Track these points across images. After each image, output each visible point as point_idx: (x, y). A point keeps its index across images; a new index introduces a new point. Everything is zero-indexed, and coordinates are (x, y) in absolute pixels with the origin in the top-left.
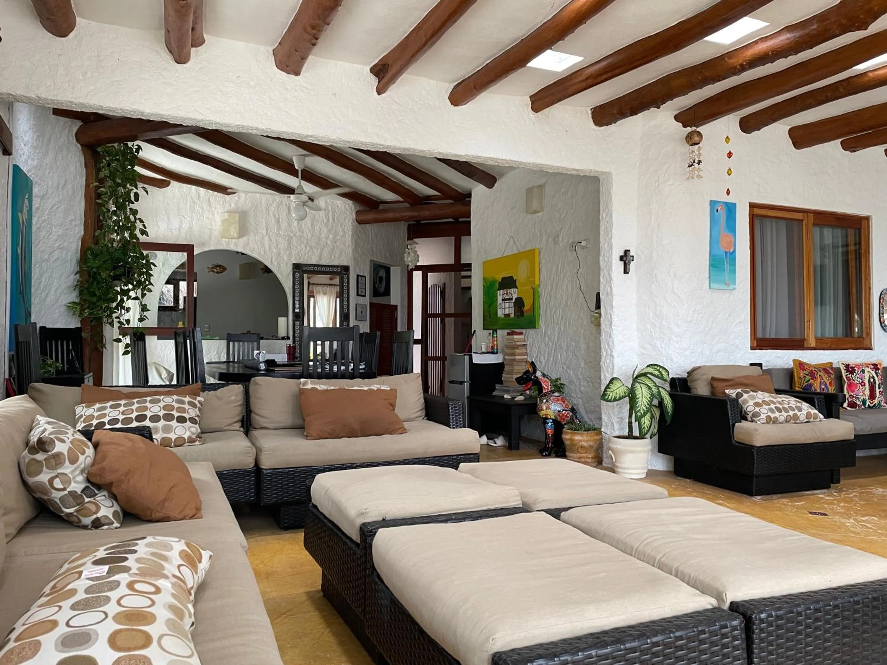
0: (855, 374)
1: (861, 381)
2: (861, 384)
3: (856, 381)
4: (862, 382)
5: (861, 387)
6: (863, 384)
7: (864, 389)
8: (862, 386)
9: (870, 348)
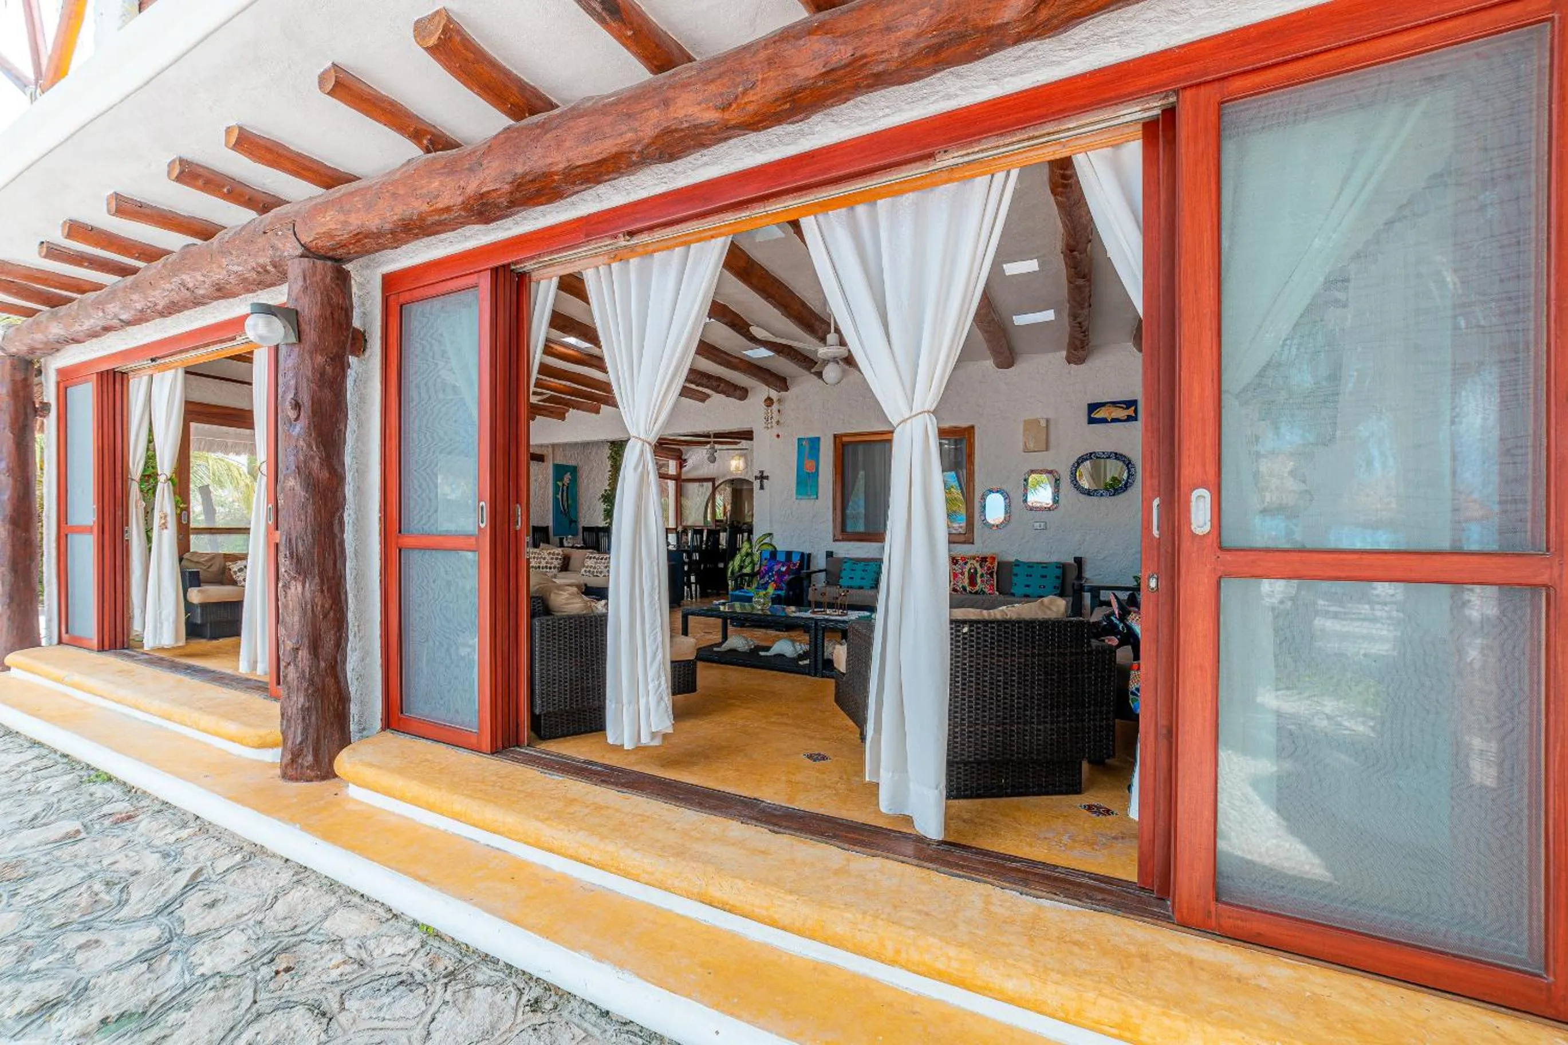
0: (957, 565)
1: (961, 571)
2: (960, 573)
3: (957, 571)
5: (961, 576)
9: (973, 543)
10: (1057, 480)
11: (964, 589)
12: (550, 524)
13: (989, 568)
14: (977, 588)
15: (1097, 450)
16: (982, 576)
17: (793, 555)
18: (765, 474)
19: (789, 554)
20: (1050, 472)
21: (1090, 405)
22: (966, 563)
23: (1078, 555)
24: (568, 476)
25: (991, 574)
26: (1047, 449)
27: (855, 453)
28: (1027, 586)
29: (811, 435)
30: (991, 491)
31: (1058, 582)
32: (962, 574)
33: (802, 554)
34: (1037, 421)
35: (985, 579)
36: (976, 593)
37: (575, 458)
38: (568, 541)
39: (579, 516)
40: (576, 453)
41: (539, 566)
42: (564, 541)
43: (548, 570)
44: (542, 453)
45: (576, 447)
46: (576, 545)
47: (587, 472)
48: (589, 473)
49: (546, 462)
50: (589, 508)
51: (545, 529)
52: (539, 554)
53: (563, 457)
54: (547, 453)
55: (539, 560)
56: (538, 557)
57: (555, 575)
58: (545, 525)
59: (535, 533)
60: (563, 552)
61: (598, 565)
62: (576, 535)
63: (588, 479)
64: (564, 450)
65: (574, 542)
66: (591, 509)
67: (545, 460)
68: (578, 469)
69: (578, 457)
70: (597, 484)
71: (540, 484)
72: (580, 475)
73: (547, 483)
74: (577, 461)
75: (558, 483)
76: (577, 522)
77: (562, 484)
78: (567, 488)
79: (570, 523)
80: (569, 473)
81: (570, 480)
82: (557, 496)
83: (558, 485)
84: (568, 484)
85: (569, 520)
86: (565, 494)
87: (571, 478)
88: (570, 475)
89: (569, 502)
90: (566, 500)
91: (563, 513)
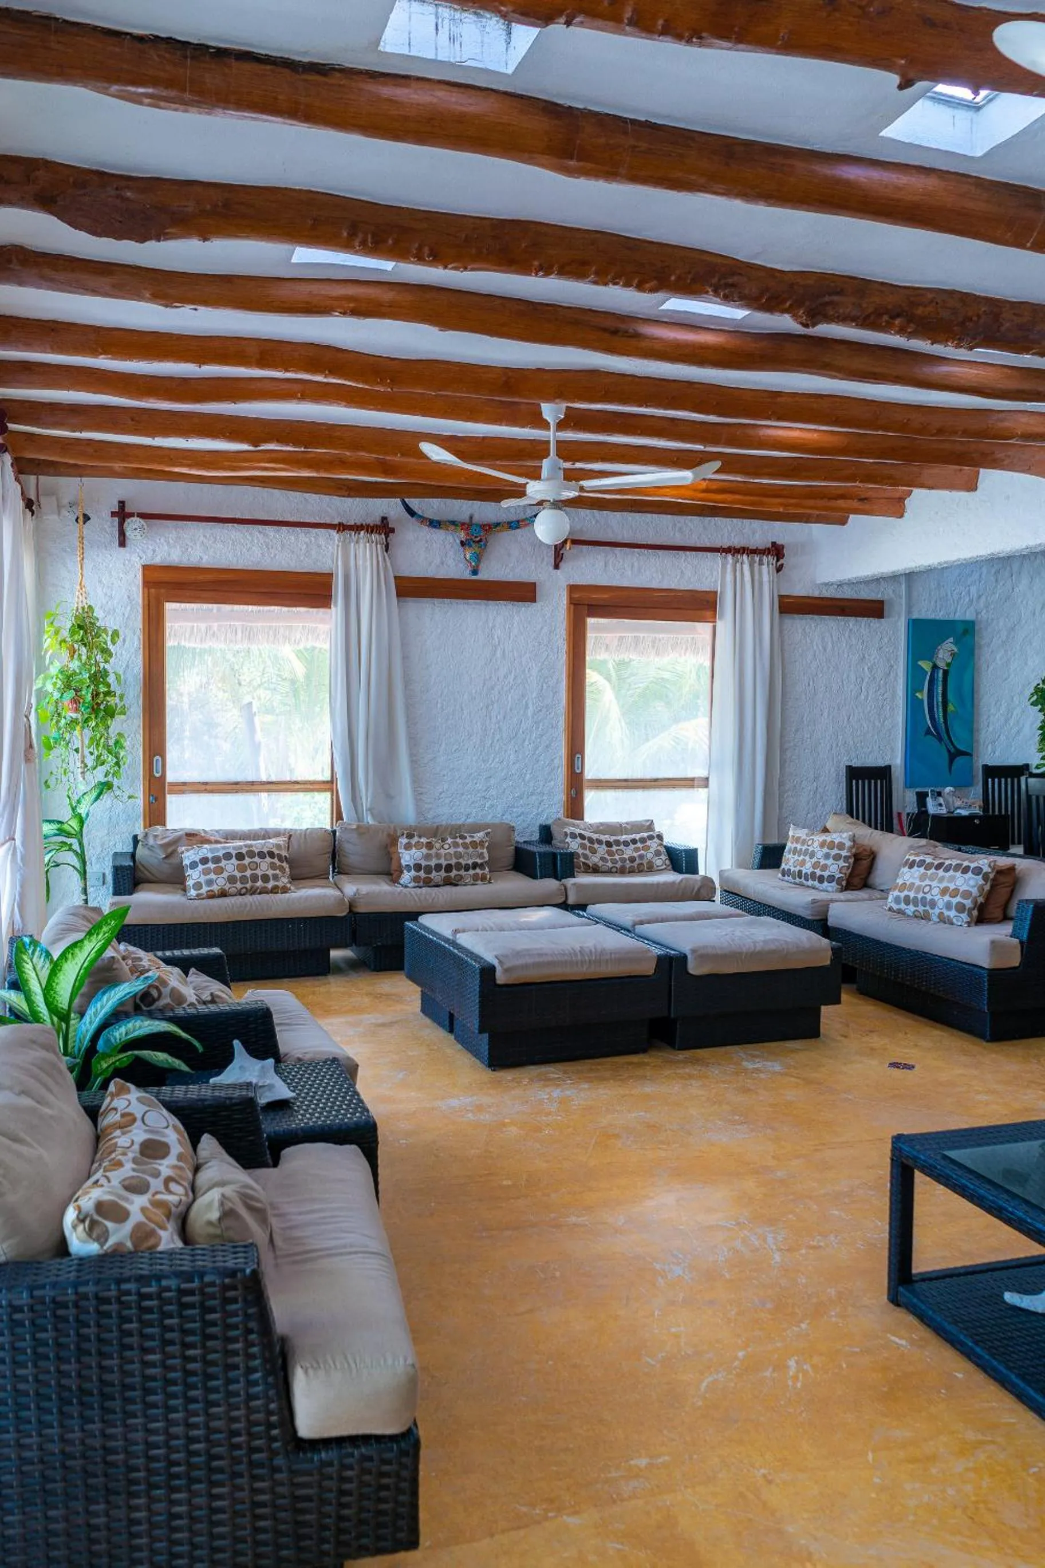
12: (895, 757)
24: (945, 653)
37: (971, 601)
38: (941, 800)
39: (978, 741)
40: (973, 590)
41: (800, 872)
42: (929, 801)
43: (816, 883)
44: (879, 597)
45: (976, 576)
46: (958, 811)
47: (1004, 635)
48: (1008, 637)
49: (889, 617)
50: (1007, 721)
51: (883, 773)
52: (804, 842)
53: (936, 602)
54: (892, 595)
55: (802, 857)
56: (801, 849)
57: (832, 901)
58: (881, 763)
59: (854, 782)
60: (854, 841)
61: (927, 882)
62: (966, 786)
63: (1006, 651)
64: (939, 584)
65: (958, 803)
66: (1012, 722)
67: (886, 613)
68: (977, 628)
69: (979, 597)
70: (1030, 663)
71: (870, 669)
72: (983, 642)
73: (892, 666)
74: (976, 610)
75: (920, 663)
76: (970, 755)
77: (931, 664)
78: (946, 673)
79: (953, 750)
80: (951, 640)
81: (953, 655)
82: (917, 694)
83: (920, 666)
84: (948, 665)
85: (949, 751)
86: (940, 689)
87: (956, 650)
88: (955, 643)
89: (951, 708)
90: (940, 704)
91: (933, 734)
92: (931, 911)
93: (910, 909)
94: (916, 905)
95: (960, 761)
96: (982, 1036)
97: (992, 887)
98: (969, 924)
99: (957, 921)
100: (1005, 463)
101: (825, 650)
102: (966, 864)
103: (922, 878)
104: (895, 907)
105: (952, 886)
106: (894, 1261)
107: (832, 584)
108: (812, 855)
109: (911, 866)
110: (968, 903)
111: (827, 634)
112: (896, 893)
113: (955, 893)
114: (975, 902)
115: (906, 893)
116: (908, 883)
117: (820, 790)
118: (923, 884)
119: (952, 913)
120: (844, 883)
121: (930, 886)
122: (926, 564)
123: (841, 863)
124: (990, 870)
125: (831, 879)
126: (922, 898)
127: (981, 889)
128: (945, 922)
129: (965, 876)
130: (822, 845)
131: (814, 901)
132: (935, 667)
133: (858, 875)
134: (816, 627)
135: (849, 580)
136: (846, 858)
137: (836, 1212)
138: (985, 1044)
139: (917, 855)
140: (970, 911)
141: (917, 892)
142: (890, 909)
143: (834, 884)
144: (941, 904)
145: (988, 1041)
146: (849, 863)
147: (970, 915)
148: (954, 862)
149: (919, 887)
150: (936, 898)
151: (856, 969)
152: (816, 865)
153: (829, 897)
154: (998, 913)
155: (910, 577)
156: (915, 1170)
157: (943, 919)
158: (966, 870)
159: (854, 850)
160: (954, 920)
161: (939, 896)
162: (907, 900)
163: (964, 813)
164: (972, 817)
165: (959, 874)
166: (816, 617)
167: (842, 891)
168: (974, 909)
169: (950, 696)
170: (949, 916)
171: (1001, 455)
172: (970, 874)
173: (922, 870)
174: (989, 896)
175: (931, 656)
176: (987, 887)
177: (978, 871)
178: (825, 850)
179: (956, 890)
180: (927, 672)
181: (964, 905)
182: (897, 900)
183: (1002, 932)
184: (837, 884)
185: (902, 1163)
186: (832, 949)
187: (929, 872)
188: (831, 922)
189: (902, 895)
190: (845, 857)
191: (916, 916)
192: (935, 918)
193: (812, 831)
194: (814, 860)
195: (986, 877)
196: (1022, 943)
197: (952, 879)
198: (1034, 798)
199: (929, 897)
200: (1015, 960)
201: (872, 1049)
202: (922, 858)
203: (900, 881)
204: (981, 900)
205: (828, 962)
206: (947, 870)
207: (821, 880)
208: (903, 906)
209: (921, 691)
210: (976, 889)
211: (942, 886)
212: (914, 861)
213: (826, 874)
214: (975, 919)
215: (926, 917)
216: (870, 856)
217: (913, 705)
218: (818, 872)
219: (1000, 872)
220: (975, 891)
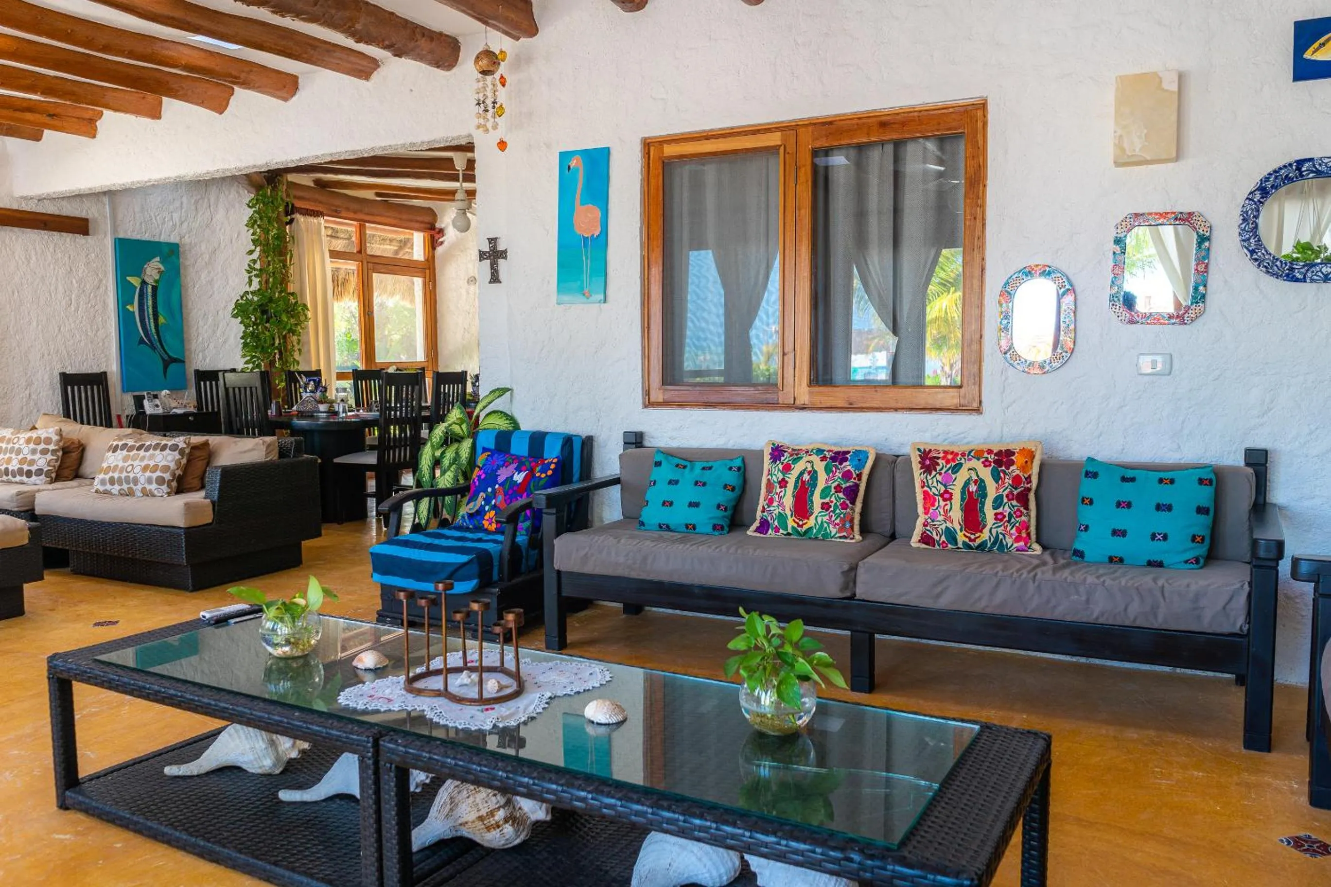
0: (934, 473)
1: (943, 489)
2: (942, 495)
3: (933, 489)
4: (946, 492)
5: (942, 503)
6: (946, 496)
7: (948, 507)
8: (945, 500)
9: (978, 411)
10: (1202, 239)
11: (951, 535)
12: (112, 367)
13: (1017, 480)
14: (985, 535)
15: (1316, 154)
16: (998, 502)
17: (548, 441)
18: (501, 247)
19: (538, 439)
20: (1184, 219)
21: (1300, 26)
22: (957, 468)
23: (1259, 443)
24: (153, 270)
25: (1023, 499)
26: (1177, 158)
27: (697, 185)
28: (1118, 533)
29: (590, 145)
30: (1028, 273)
31: (1201, 525)
32: (947, 496)
33: (568, 440)
34: (1151, 80)
35: (1007, 510)
36: (982, 547)
37: (175, 225)
38: (157, 402)
39: (189, 350)
40: (176, 216)
41: (7, 469)
42: (146, 403)
43: (24, 478)
44: (83, 215)
45: (177, 204)
46: (174, 410)
47: (206, 257)
48: (210, 258)
49: (94, 235)
50: (214, 332)
51: (99, 380)
52: (9, 441)
53: (141, 224)
54: (96, 215)
55: (8, 455)
56: (6, 448)
57: (39, 491)
58: (96, 370)
59: (69, 388)
60: (61, 435)
61: (130, 462)
62: (181, 389)
63: (209, 272)
64: (143, 208)
65: (174, 404)
66: (218, 333)
67: (90, 231)
68: (181, 250)
69: (182, 224)
70: (230, 282)
71: (79, 282)
72: (188, 263)
73: (101, 281)
74: (180, 234)
75: (128, 278)
76: (183, 362)
77: (140, 280)
78: (155, 289)
79: (166, 358)
80: (158, 259)
81: (160, 272)
82: (128, 307)
83: (129, 282)
84: (156, 281)
85: (163, 359)
86: (150, 303)
87: (163, 268)
88: (161, 262)
89: (161, 320)
90: (151, 317)
91: (146, 343)
92: (134, 488)
93: (115, 489)
94: (120, 484)
95: (173, 367)
96: (184, 588)
97: (188, 461)
98: (169, 494)
99: (159, 492)
100: (181, 93)
101: (29, 262)
102: (164, 442)
103: (125, 459)
104: (101, 488)
105: (152, 463)
106: (59, 770)
107: (31, 198)
108: (19, 451)
109: (115, 451)
110: (167, 476)
111: (31, 247)
112: (102, 476)
113: (155, 469)
114: (173, 475)
115: (111, 474)
116: (112, 465)
117: (33, 397)
118: (126, 464)
119: (153, 487)
120: (53, 475)
121: (132, 465)
122: (121, 182)
123: (49, 457)
124: (185, 446)
125: (39, 472)
126: (126, 477)
127: (178, 463)
128: (148, 496)
129: (164, 453)
130: (28, 441)
131: (19, 494)
132: (144, 283)
133: (67, 468)
134: (17, 240)
135: (48, 195)
136: (54, 452)
137: (16, 752)
138: (189, 594)
139: (120, 439)
140: (169, 482)
141: (121, 472)
142: (97, 491)
143: (43, 476)
144: (142, 480)
145: (192, 591)
146: (58, 456)
147: (169, 486)
148: (154, 443)
149: (122, 467)
150: (138, 475)
151: (68, 550)
152: (22, 461)
153: (35, 488)
154: (196, 482)
155: (110, 194)
156: (74, 682)
157: (147, 494)
158: (164, 448)
159: (61, 444)
160: (156, 492)
161: (141, 473)
162: (112, 481)
163: (179, 411)
164: (186, 415)
165: (158, 452)
166: (16, 229)
167: (51, 482)
168: (172, 481)
169: (160, 309)
170: (150, 490)
171: (175, 86)
172: (168, 451)
173: (125, 452)
174: (186, 468)
175: (138, 272)
176: (184, 461)
177: (174, 448)
178: (32, 446)
179: (156, 466)
180: (136, 288)
181: (163, 478)
182: (103, 482)
183: (198, 497)
184: (46, 476)
185: (58, 678)
186: (29, 529)
187: (131, 454)
188: (38, 511)
189: (107, 477)
190: (53, 450)
191: (122, 494)
192: (139, 494)
193: (18, 429)
194: (21, 457)
195: (182, 452)
196: (213, 503)
197: (152, 457)
198: (231, 391)
199: (132, 475)
200: (208, 517)
201: (79, 615)
202: (123, 442)
203: (105, 465)
204: (179, 472)
205: (26, 541)
206: (147, 450)
207: (29, 474)
208: (108, 487)
209: (132, 304)
210: (173, 463)
211: (143, 464)
212: (117, 445)
213: (34, 468)
214: (174, 490)
215: (130, 493)
216: (78, 448)
217: (125, 319)
218: (26, 468)
219: (195, 448)
220: (172, 465)
